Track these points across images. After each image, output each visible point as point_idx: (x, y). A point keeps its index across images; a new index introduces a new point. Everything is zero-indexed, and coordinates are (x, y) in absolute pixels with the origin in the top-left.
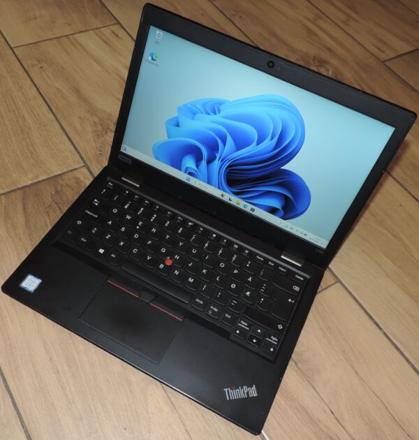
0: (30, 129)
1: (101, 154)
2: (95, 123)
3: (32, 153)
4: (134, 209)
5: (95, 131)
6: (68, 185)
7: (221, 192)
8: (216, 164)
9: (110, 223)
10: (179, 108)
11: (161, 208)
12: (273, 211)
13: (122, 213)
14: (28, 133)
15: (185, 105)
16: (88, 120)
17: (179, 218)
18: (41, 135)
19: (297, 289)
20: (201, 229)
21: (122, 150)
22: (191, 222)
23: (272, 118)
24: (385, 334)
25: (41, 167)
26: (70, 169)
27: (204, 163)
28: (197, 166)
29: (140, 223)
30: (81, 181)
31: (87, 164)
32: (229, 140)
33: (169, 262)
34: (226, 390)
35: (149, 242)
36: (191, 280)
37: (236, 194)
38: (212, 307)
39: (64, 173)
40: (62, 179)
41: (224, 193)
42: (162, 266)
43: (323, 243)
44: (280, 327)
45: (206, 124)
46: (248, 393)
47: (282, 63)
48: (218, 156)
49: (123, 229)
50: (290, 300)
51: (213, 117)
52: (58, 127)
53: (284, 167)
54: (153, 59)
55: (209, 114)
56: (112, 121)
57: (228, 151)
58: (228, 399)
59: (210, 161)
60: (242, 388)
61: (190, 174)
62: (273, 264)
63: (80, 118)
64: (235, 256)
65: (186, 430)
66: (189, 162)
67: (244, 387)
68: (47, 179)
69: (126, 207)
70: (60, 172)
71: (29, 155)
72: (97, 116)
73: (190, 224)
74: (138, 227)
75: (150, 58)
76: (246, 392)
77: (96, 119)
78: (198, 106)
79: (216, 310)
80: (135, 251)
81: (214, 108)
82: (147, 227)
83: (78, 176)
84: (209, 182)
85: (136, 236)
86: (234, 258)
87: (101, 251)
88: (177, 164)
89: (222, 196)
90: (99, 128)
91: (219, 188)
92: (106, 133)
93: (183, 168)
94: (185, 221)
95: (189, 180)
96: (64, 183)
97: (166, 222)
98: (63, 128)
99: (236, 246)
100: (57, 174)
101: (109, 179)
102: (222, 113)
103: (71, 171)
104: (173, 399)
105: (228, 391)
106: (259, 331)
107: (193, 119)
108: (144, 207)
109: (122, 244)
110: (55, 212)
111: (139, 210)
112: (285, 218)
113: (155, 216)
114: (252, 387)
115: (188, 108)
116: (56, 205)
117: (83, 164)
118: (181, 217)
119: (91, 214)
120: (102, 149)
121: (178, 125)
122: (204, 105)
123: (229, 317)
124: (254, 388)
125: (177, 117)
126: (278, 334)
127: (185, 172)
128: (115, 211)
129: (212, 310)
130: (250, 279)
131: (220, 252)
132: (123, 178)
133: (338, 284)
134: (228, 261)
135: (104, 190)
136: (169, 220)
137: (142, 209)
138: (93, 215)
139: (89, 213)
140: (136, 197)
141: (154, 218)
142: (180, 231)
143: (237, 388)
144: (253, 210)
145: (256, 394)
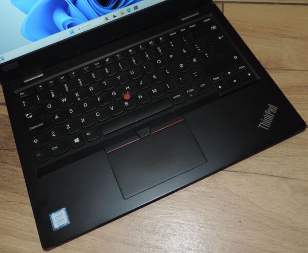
4: (60, 92)
7: (103, 17)
9: (57, 117)
11: (77, 71)
13: (56, 102)
17: (96, 64)
19: (214, 28)
20: (118, 56)
22: (106, 58)
24: (279, 4)
27: (72, 7)
28: (69, 15)
29: (77, 95)
33: (127, 97)
34: (260, 126)
35: (99, 99)
36: (154, 91)
37: (115, 7)
38: (187, 91)
42: (126, 104)
44: (236, 57)
46: (272, 113)
49: (71, 111)
50: (220, 38)
58: (267, 129)
60: (265, 114)
61: (70, 26)
62: (184, 30)
64: (159, 48)
65: (269, 176)
66: (61, 18)
67: (266, 112)
69: (53, 96)
73: (107, 60)
74: (79, 99)
76: (270, 113)
79: (192, 90)
80: (98, 114)
82: (84, 93)
84: (89, 19)
85: (85, 105)
86: (160, 51)
87: (77, 140)
88: (55, 30)
89: (107, 19)
91: (99, 16)
93: (61, 27)
94: (102, 62)
95: (73, 33)
97: (91, 76)
99: (151, 43)
101: (16, 92)
104: (238, 169)
105: (261, 125)
106: (229, 73)
108: (64, 83)
109: (83, 120)
110: (7, 155)
111: (64, 88)
113: (79, 80)
114: (268, 107)
116: (2, 151)
118: (97, 62)
119: (36, 127)
123: (204, 85)
124: (270, 106)
126: (240, 62)
127: (65, 29)
128: (49, 106)
129: (190, 93)
130: (184, 51)
131: (147, 56)
132: (25, 82)
133: (225, 4)
134: (158, 56)
135: (24, 102)
136: (91, 72)
137: (66, 85)
138: (39, 125)
139: (33, 128)
140: (51, 82)
141: (80, 82)
142: (107, 72)
143: (263, 117)
144: (136, 8)
145: (276, 108)
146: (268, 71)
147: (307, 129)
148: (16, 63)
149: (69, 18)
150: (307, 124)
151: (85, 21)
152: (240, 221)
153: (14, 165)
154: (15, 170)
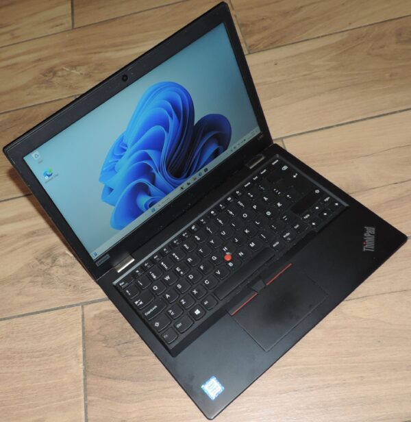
0: (9, 349)
1: (74, 287)
2: (30, 282)
3: (44, 355)
4: (160, 271)
5: (42, 284)
6: (100, 328)
7: (179, 188)
8: (159, 176)
9: (167, 296)
10: (101, 180)
11: (168, 246)
12: (216, 154)
13: (161, 282)
14: (14, 353)
15: (103, 172)
16: (25, 287)
17: (184, 235)
18: (24, 340)
19: (285, 168)
20: (202, 220)
21: (94, 258)
22: (192, 226)
23: (159, 106)
24: (338, 125)
25: (66, 350)
26: (81, 320)
27: (152, 188)
28: (150, 195)
29: (178, 269)
30: (100, 314)
31: (81, 303)
32: (151, 153)
33: (228, 258)
34: (365, 249)
35: (202, 267)
36: (252, 245)
37: (187, 176)
38: (284, 237)
39: (83, 328)
40: (91, 332)
41: (181, 186)
42: (231, 264)
43: (256, 131)
44: (317, 191)
45: (126, 164)
46: (371, 234)
47: (130, 68)
48: (154, 171)
49: (179, 286)
50: (295, 176)
51: (127, 154)
52: (21, 319)
53: (196, 122)
54: (49, 176)
55: (122, 156)
56: (37, 265)
57: (157, 159)
58: (373, 250)
59: (153, 182)
60: (365, 237)
61: (151, 206)
62: (256, 177)
63: (18, 294)
64: (239, 202)
65: (390, 293)
66: (143, 200)
67: (365, 235)
68: (84, 347)
69: (155, 277)
70: (81, 332)
71: (45, 358)
72: (24, 278)
73: (193, 228)
74: (182, 273)
75: (47, 178)
76: (369, 235)
77: (28, 279)
78: (110, 161)
79: (288, 234)
80: (207, 282)
81: (121, 148)
83: (92, 316)
84: (166, 193)
85: (191, 277)
86: (241, 204)
87: (197, 312)
88: (137, 212)
89: (182, 188)
90: (39, 279)
91: (175, 187)
92: (49, 274)
93: (143, 208)
94: (189, 230)
95: (155, 210)
96: (97, 331)
97: (184, 248)
98: (23, 315)
99: (229, 199)
100: (81, 335)
101: (115, 283)
102: (129, 144)
103: (83, 320)
104: (360, 296)
106: (317, 208)
107: (116, 173)
108: (160, 261)
109: (195, 292)
110: (128, 348)
111: (162, 266)
112: (225, 149)
113: (174, 254)
114: (366, 230)
115: (106, 170)
116: (121, 346)
117: (80, 307)
118: (184, 232)
119: (151, 311)
120: (69, 283)
121: (111, 190)
122: (113, 155)
123: (297, 226)
124: (367, 228)
125: (105, 186)
127: (147, 209)
128: (155, 288)
129: (287, 237)
130: (266, 199)
131: (231, 213)
132: (119, 271)
133: (284, 140)
134: (241, 210)
135: (127, 291)
136: (183, 244)
137: (162, 263)
138: (153, 309)
139: (149, 313)
140: (146, 265)
141: (176, 256)
142: (198, 239)
143: (364, 241)
144: (206, 170)
145: (374, 229)
146: (352, 196)
147: (408, 240)
148: (108, 255)
149: (149, 198)
150: (407, 236)
151: (164, 196)
152: (379, 342)
153: (140, 356)
154: (143, 360)
